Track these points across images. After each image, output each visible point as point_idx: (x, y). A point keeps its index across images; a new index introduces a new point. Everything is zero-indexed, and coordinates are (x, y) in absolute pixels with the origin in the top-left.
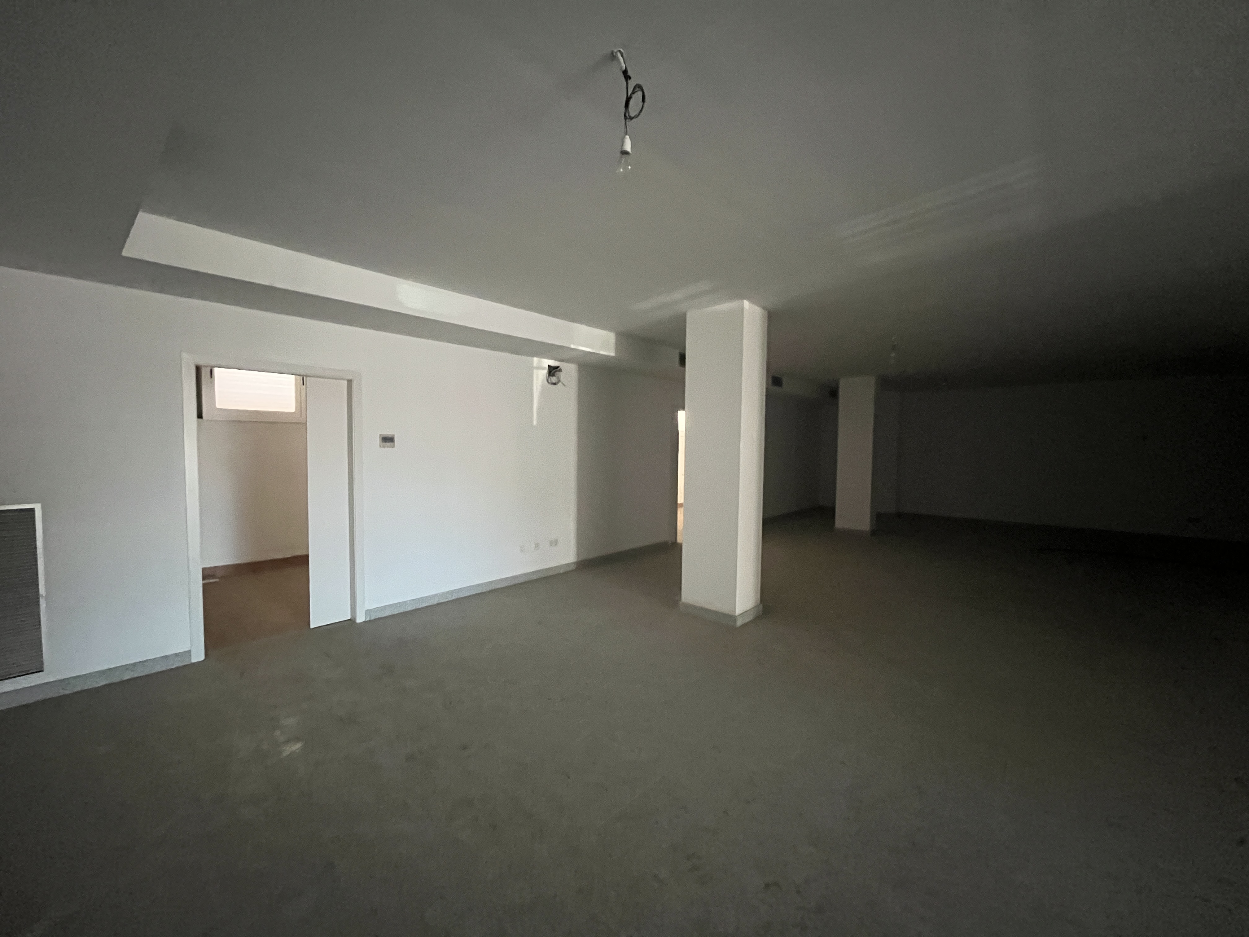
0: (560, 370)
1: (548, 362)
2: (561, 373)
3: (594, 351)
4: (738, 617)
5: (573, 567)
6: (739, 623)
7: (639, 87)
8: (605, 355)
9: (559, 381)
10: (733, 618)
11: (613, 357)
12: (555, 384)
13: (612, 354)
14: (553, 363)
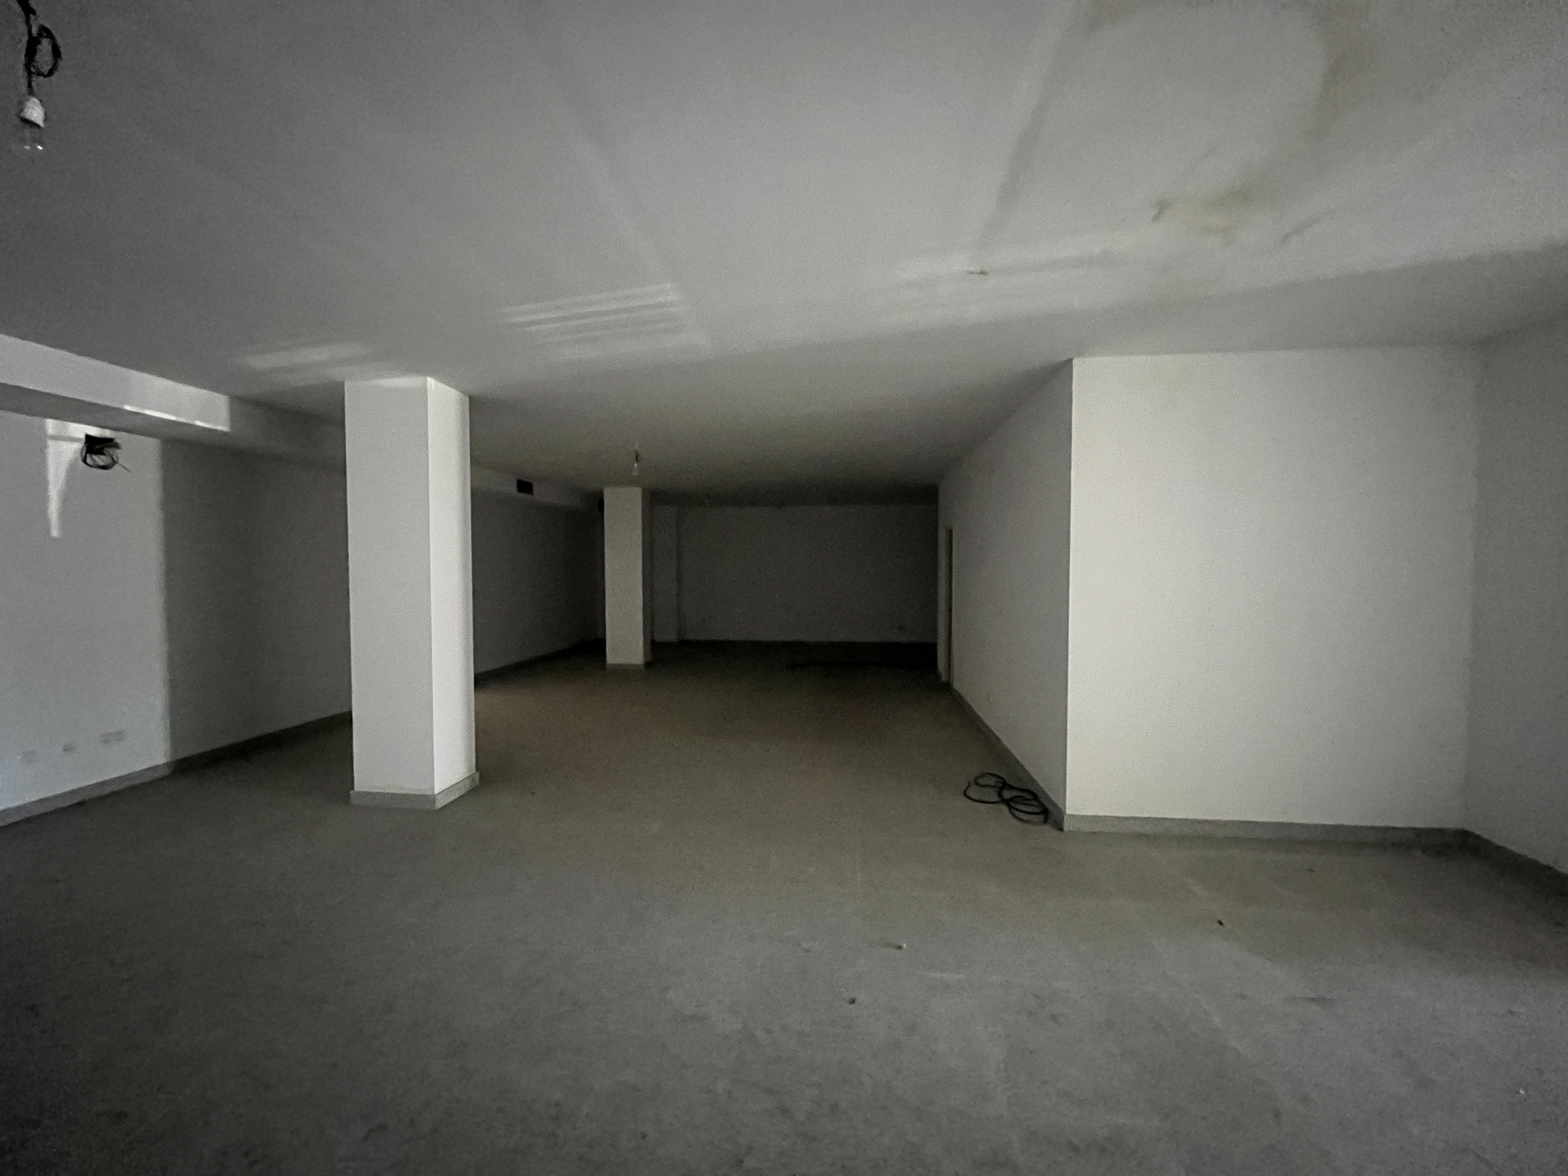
0: (117, 446)
1: (81, 430)
2: (119, 451)
3: (182, 420)
4: (439, 797)
5: (165, 772)
6: (439, 804)
7: (45, 32)
8: (210, 430)
9: (114, 462)
10: (430, 799)
11: (223, 434)
12: (104, 468)
13: (223, 427)
14: (94, 431)
